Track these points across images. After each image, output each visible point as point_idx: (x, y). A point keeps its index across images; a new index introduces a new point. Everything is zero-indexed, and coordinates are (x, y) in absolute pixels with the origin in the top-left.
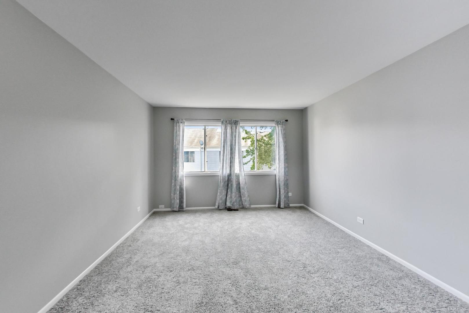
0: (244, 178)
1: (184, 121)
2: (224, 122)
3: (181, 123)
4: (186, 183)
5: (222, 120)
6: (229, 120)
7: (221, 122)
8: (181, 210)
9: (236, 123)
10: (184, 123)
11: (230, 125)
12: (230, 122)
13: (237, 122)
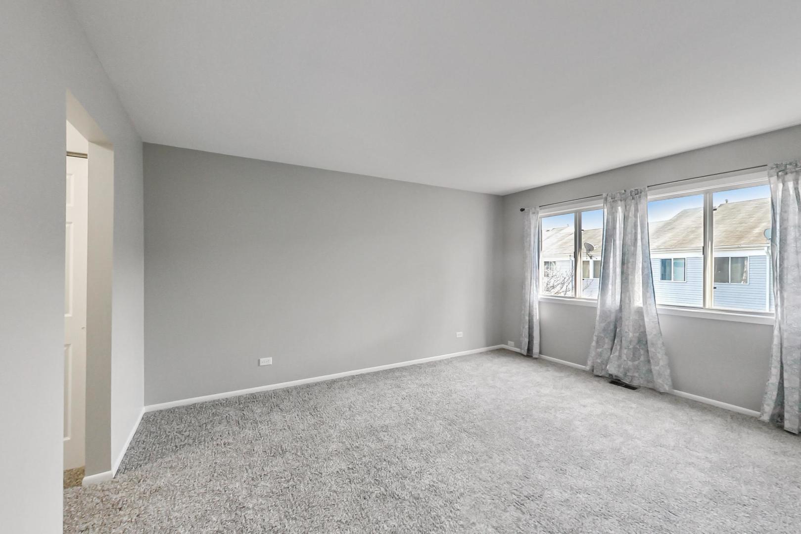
0: (657, 320)
1: (538, 209)
2: (609, 199)
3: (534, 213)
4: (539, 314)
5: (604, 195)
6: (620, 193)
7: (603, 200)
8: (529, 355)
9: (637, 195)
10: (538, 213)
11: (623, 202)
12: (623, 196)
13: (641, 193)
